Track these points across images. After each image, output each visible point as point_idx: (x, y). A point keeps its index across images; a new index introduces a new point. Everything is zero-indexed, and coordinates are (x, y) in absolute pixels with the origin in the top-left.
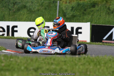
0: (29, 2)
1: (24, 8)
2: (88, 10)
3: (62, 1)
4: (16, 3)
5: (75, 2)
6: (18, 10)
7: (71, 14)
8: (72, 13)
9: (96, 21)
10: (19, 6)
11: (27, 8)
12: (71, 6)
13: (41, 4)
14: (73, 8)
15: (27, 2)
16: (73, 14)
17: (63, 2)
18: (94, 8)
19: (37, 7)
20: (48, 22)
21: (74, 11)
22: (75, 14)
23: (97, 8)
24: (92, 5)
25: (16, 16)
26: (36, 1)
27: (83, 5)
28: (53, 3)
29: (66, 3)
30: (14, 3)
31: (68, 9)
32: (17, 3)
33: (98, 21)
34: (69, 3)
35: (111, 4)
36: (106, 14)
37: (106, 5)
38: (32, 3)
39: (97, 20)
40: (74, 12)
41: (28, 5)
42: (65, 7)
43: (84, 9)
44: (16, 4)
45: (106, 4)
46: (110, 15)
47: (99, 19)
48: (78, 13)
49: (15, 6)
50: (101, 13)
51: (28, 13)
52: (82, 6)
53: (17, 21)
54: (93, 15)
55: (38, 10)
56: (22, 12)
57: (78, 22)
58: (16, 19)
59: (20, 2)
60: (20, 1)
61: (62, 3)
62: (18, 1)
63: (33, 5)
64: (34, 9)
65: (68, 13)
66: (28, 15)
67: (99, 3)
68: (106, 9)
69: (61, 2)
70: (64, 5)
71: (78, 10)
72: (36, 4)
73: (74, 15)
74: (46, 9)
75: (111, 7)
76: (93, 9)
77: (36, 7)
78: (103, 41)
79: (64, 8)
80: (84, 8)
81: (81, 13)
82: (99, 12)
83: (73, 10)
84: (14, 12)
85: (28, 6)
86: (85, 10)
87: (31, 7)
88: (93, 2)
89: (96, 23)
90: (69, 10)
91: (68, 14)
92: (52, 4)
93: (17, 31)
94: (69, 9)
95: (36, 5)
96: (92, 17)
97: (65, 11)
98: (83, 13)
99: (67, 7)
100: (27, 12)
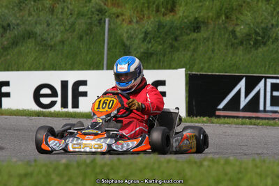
0: (41, 24)
1: (29, 38)
2: (184, 37)
3: (120, 18)
4: (9, 25)
5: (152, 19)
6: (13, 44)
7: (142, 50)
8: (144, 47)
9: (202, 65)
10: (16, 33)
11: (36, 38)
12: (143, 30)
13: (70, 27)
14: (146, 33)
15: (36, 23)
16: (148, 48)
17: (123, 20)
18: (199, 34)
19: (59, 36)
20: (87, 69)
21: (149, 42)
22: (153, 48)
23: (204, 33)
24: (194, 27)
25: (9, 57)
26: (57, 21)
27: (171, 28)
28: (98, 24)
29: (130, 22)
30: (3, 27)
31: (135, 36)
32: (12, 27)
33: (207, 65)
34: (137, 22)
35: (239, 22)
36: (226, 46)
37: (226, 25)
38: (48, 25)
39: (204, 63)
40: (150, 45)
41: (38, 29)
42: (127, 32)
43: (173, 36)
44: (10, 30)
45: (226, 22)
46: (236, 48)
47: (210, 59)
48: (160, 47)
49: (8, 34)
50: (214, 44)
51: (37, 48)
52: (167, 28)
53: (12, 70)
54: (194, 50)
55: (63, 42)
56: (23, 48)
57: (159, 68)
58: (9, 66)
59: (18, 25)
60: (18, 21)
61: (121, 24)
62: (14, 21)
63: (51, 29)
64: (54, 39)
65: (135, 46)
66: (37, 54)
67: (210, 21)
68: (227, 36)
69: (119, 21)
70: (124, 29)
71: (159, 39)
72: (57, 27)
73: (150, 51)
74: (81, 38)
75: (238, 29)
76: (195, 35)
77: (57, 36)
78: (218, 113)
79: (125, 35)
80: (173, 34)
81: (165, 47)
82: (211, 44)
83: (148, 39)
84: (5, 49)
85: (38, 33)
86: (176, 39)
87: (45, 36)
88: (196, 18)
89: (202, 69)
90: (137, 41)
91: (136, 49)
92: (97, 26)
93: (8, 95)
94: (137, 37)
95: (58, 31)
96: (193, 55)
97: (128, 43)
98: (172, 46)
99: (132, 32)
100: (35, 49)
